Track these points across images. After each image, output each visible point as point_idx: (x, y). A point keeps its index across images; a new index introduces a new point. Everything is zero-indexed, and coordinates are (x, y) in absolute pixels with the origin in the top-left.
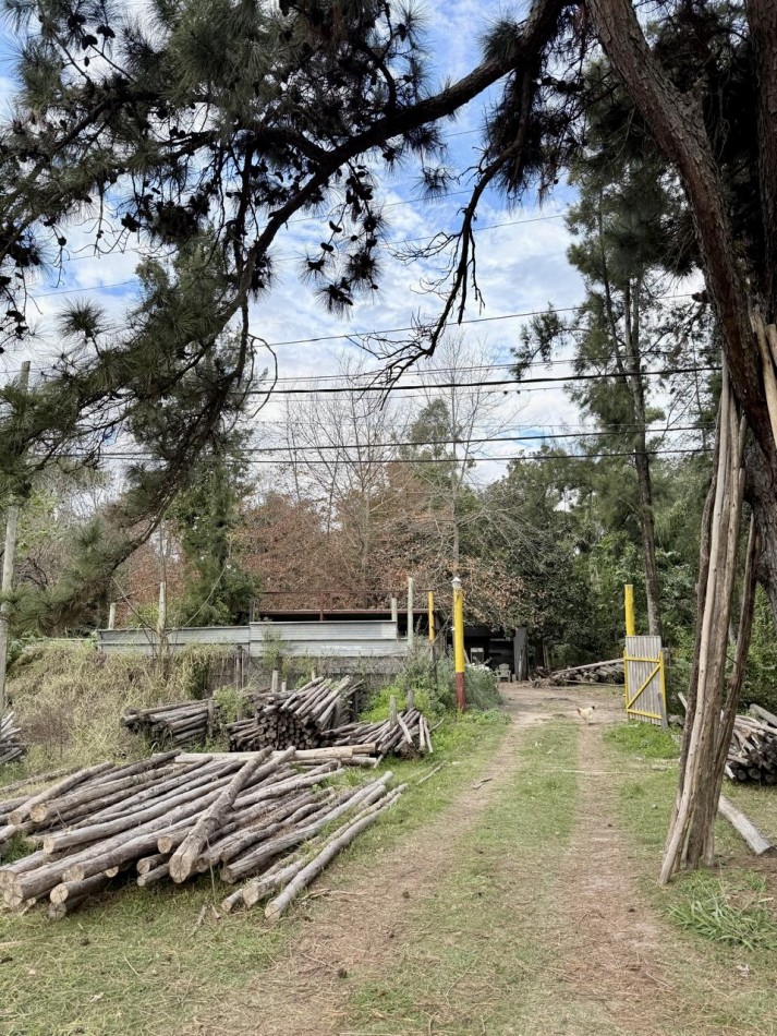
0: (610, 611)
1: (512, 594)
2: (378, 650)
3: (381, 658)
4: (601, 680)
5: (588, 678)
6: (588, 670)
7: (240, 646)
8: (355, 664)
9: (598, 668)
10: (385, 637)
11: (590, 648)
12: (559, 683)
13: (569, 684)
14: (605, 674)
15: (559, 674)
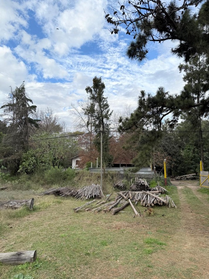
0: (188, 163)
1: (168, 160)
2: (148, 173)
3: (149, 175)
4: (187, 179)
5: (184, 179)
6: (183, 177)
7: (119, 172)
8: (143, 176)
9: (186, 176)
10: (149, 170)
11: (183, 172)
12: (178, 180)
13: (180, 180)
14: (188, 178)
15: (177, 178)
